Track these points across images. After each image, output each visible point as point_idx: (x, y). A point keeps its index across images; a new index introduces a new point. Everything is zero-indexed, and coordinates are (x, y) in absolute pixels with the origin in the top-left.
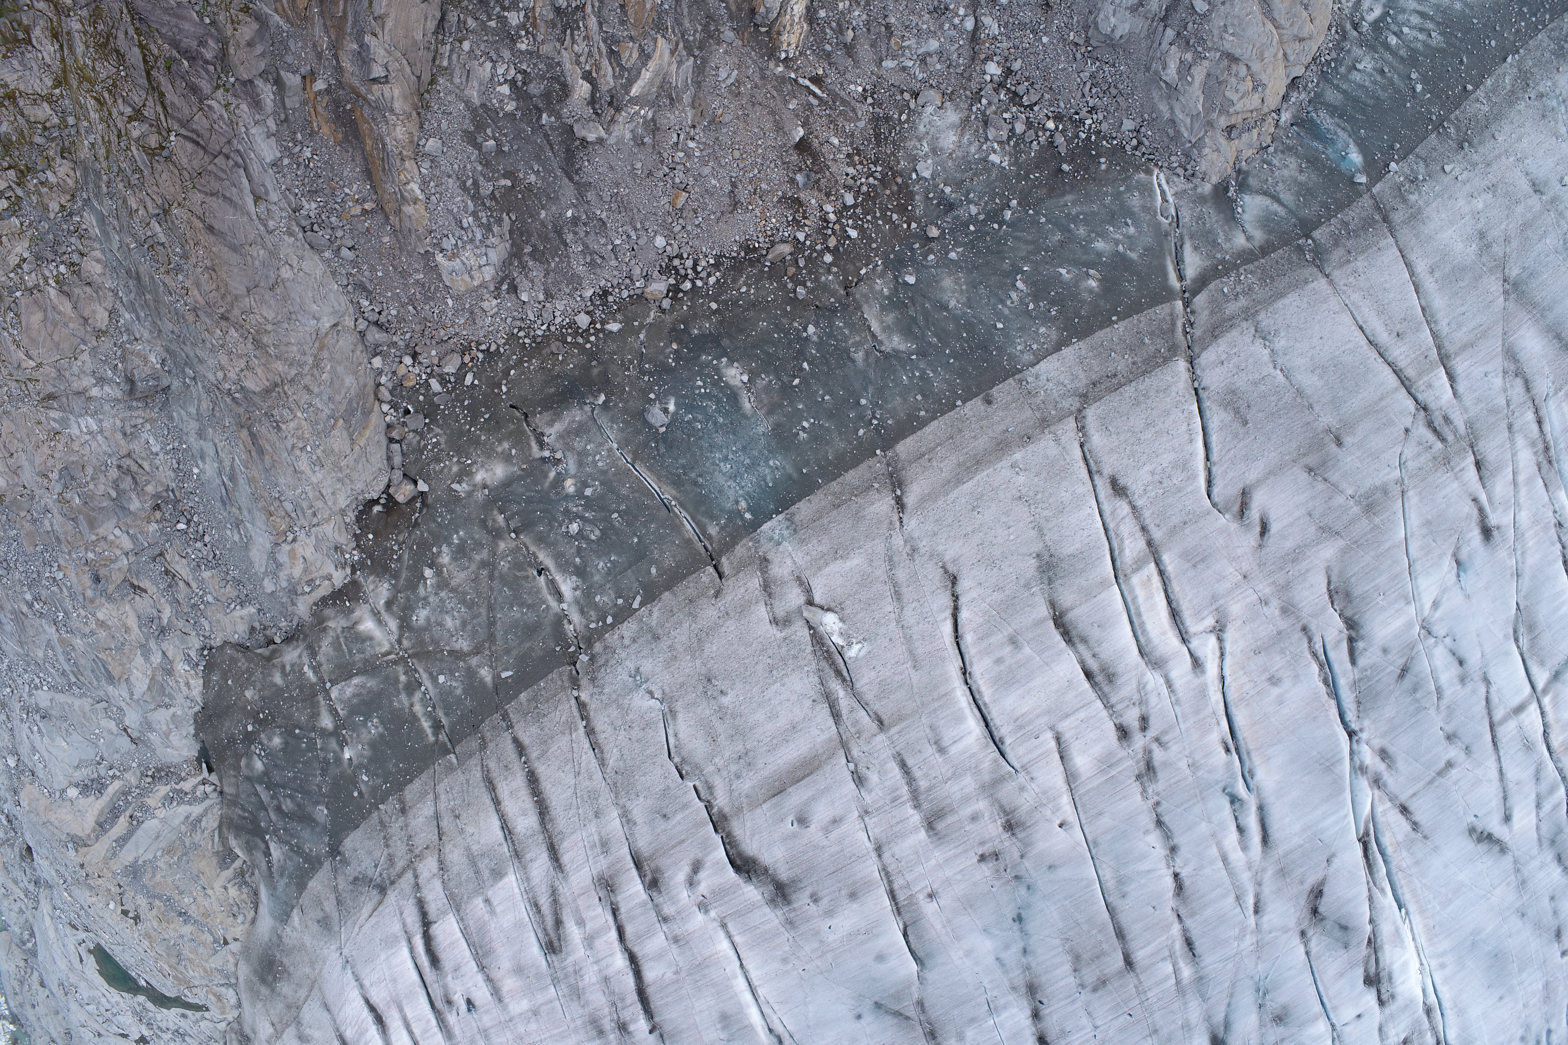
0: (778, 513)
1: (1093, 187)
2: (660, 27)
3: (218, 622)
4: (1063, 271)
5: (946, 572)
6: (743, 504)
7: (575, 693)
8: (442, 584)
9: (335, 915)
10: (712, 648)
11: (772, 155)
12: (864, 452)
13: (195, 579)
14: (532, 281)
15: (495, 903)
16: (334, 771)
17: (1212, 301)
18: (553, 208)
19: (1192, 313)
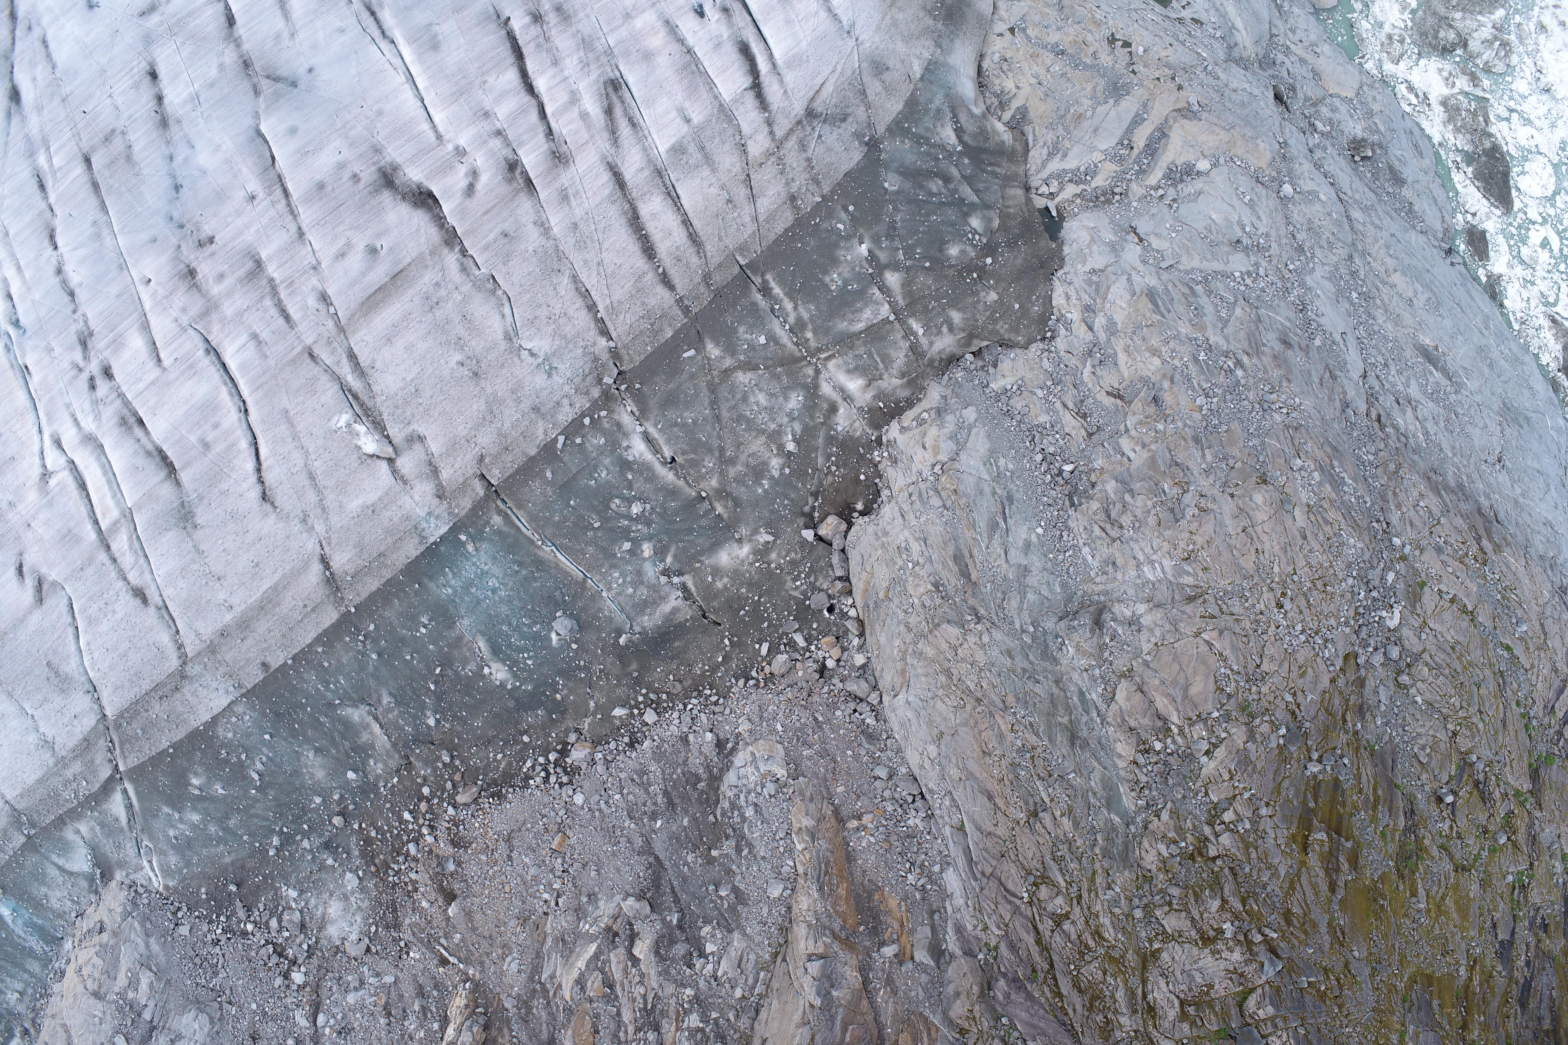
0: (435, 543)
2: (569, 1011)
3: (1032, 369)
4: (221, 791)
5: (272, 503)
6: (470, 548)
7: (612, 344)
8: (775, 437)
9: (867, 79)
10: (478, 406)
11: (476, 888)
12: (366, 608)
13: (1056, 412)
14: (701, 753)
15: (679, 120)
16: (881, 229)
17: (95, 772)
18: (674, 829)
19: (110, 761)
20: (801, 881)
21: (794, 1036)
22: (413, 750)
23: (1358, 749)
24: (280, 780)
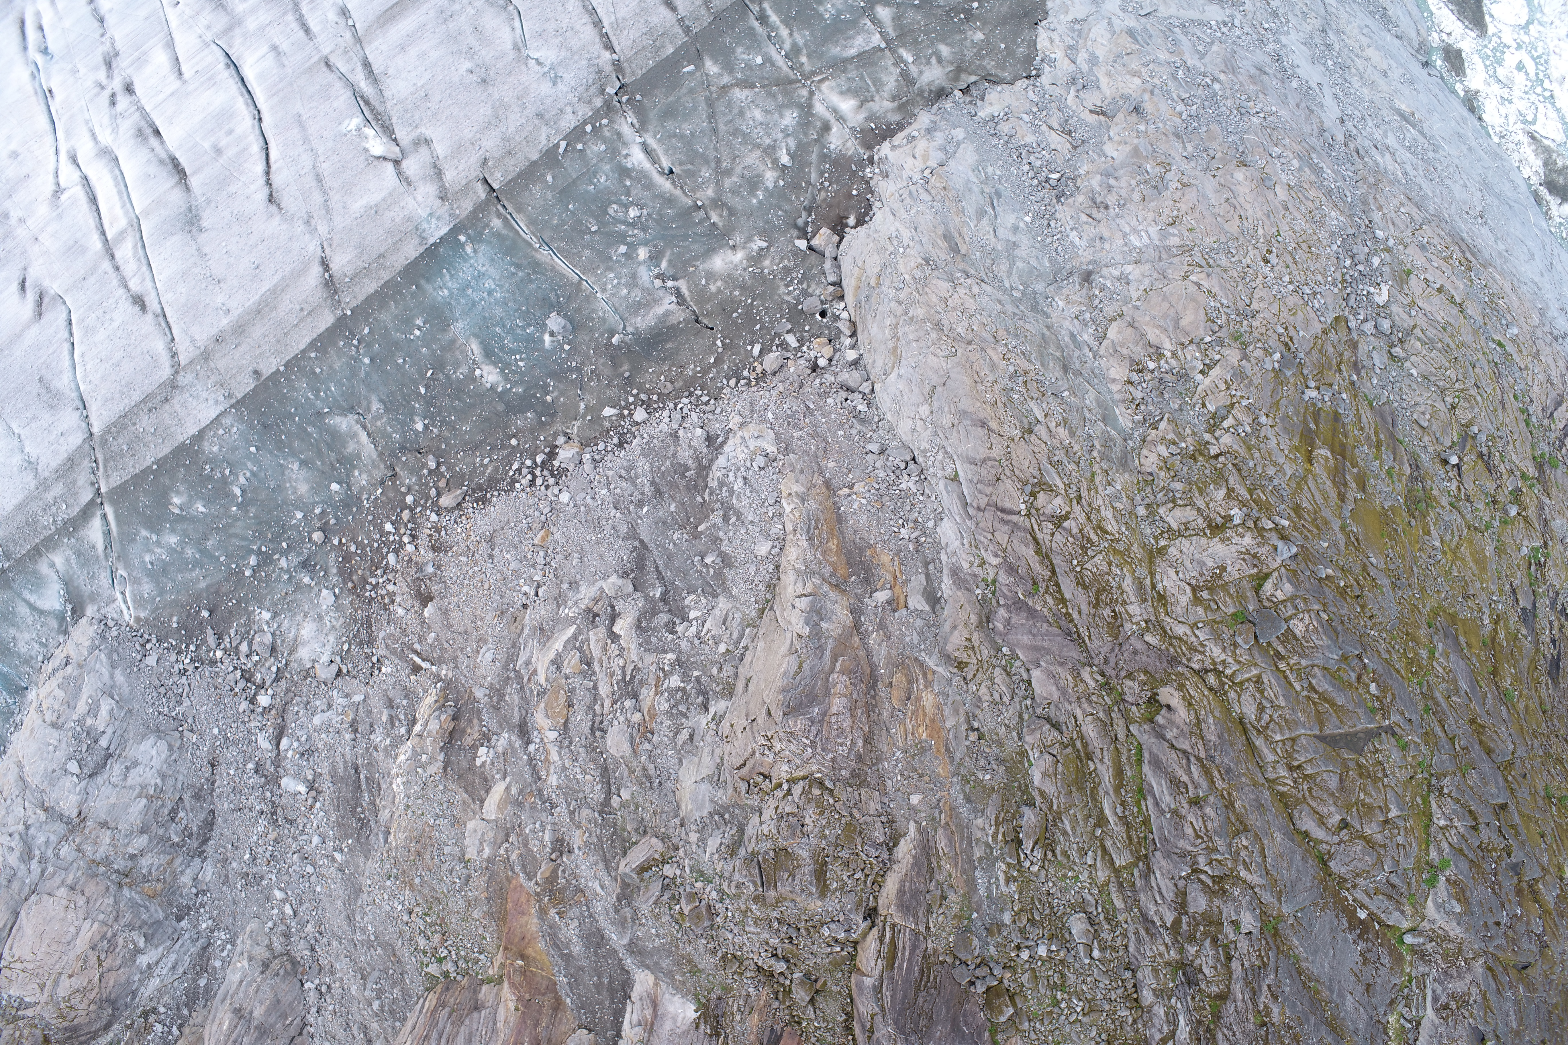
1: (183, 598)
2: (543, 692)
3: (1018, 99)
4: (201, 509)
5: (278, 205)
6: (469, 249)
7: (616, 58)
8: (770, 151)
10: (485, 111)
11: (455, 589)
12: (362, 312)
13: (1042, 133)
14: (690, 446)
17: (76, 495)
18: (661, 514)
19: (93, 484)
20: (790, 537)
21: (780, 665)
22: (398, 459)
23: (1355, 396)
24: (262, 496)
